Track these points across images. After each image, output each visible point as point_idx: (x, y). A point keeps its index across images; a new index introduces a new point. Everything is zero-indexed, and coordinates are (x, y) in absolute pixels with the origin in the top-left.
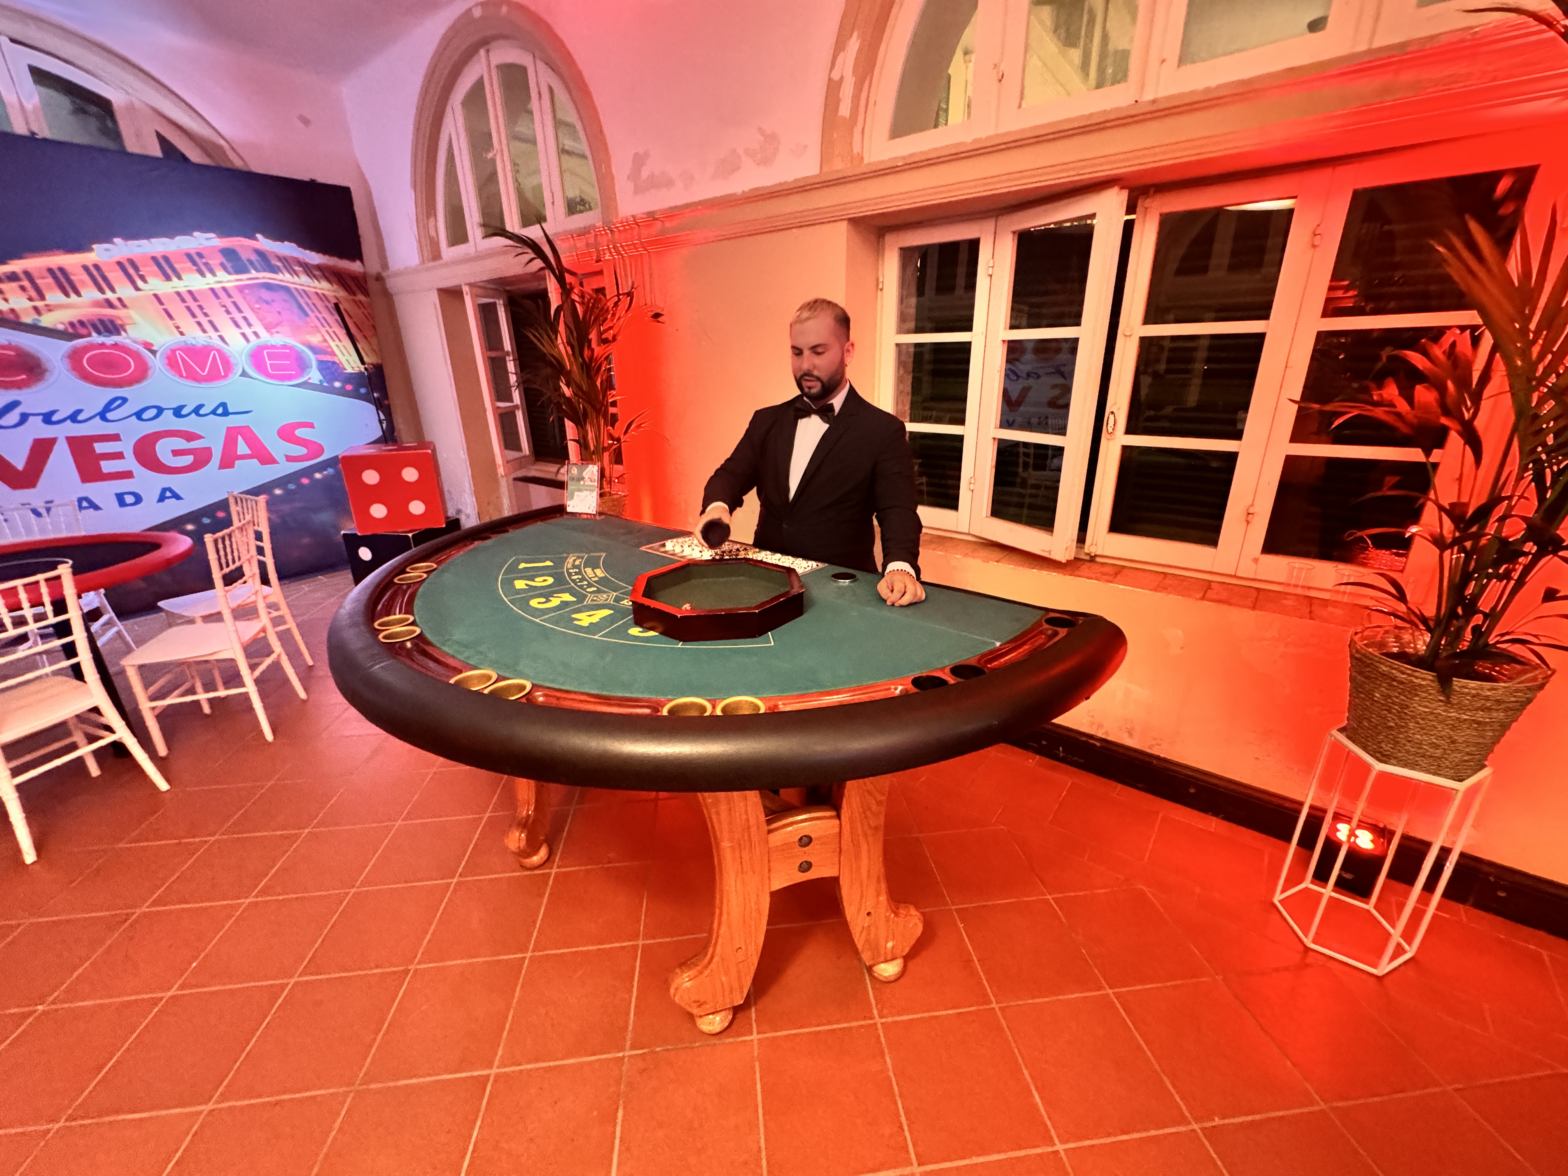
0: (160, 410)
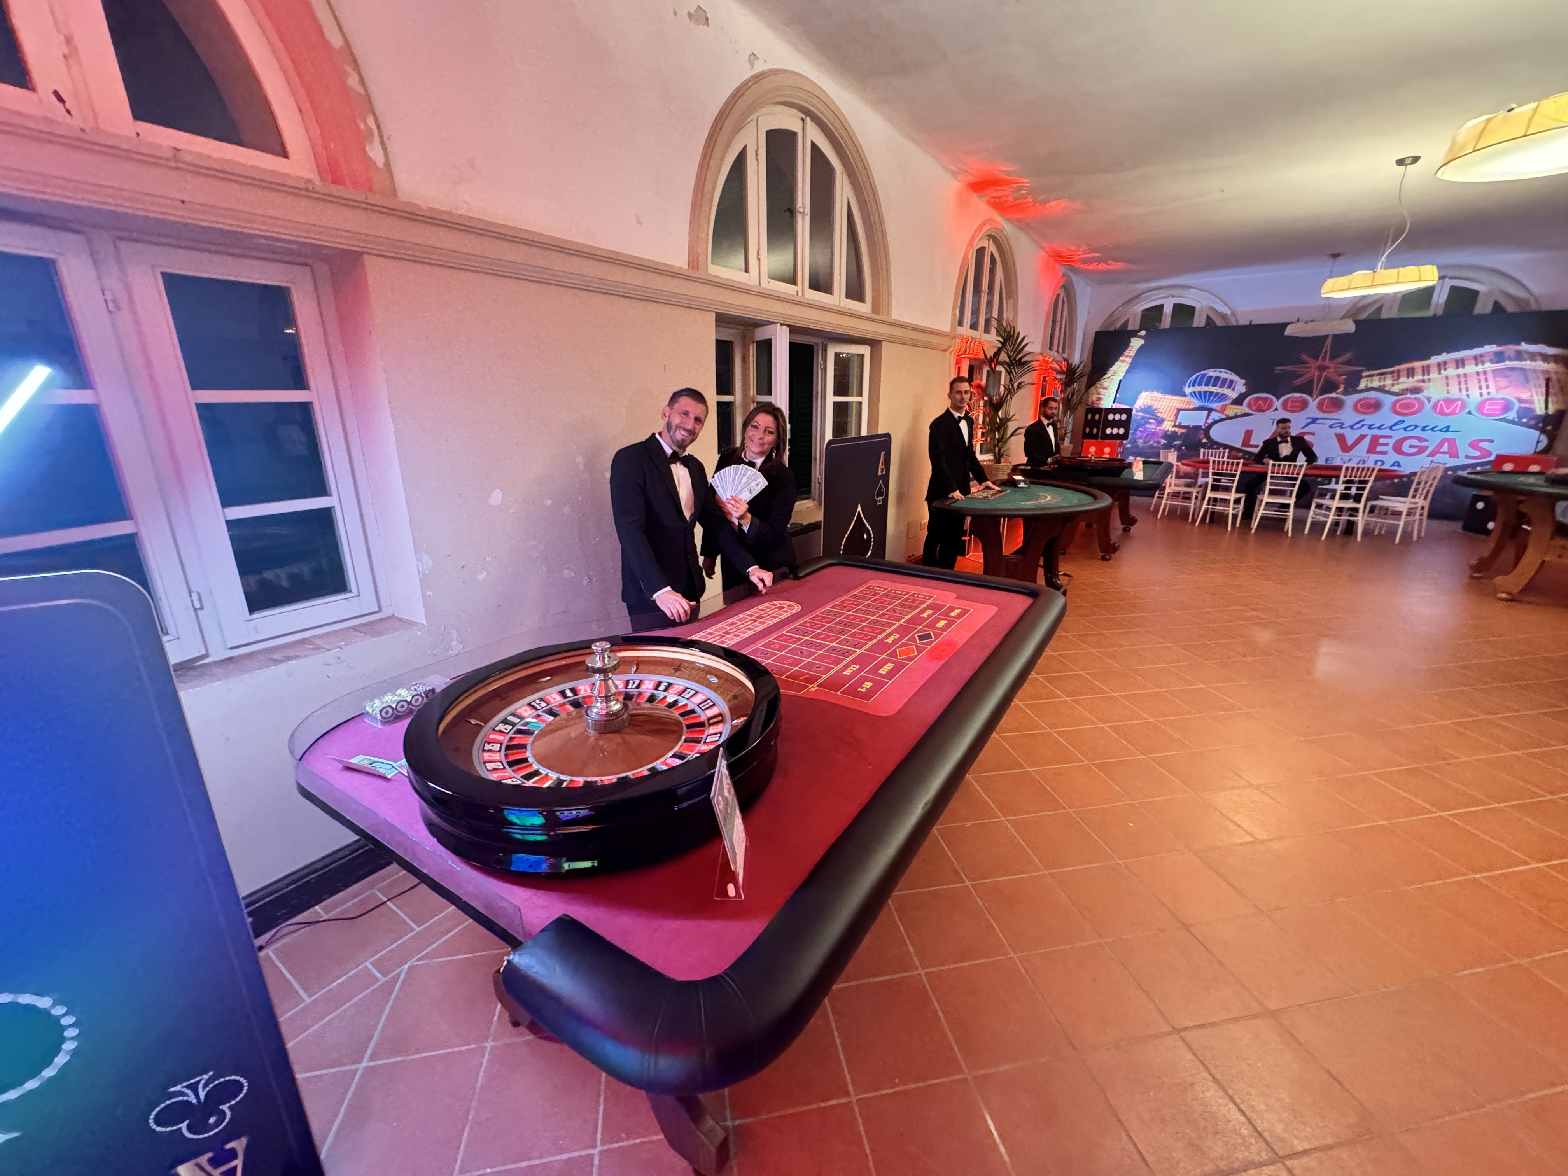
0: (1416, 427)
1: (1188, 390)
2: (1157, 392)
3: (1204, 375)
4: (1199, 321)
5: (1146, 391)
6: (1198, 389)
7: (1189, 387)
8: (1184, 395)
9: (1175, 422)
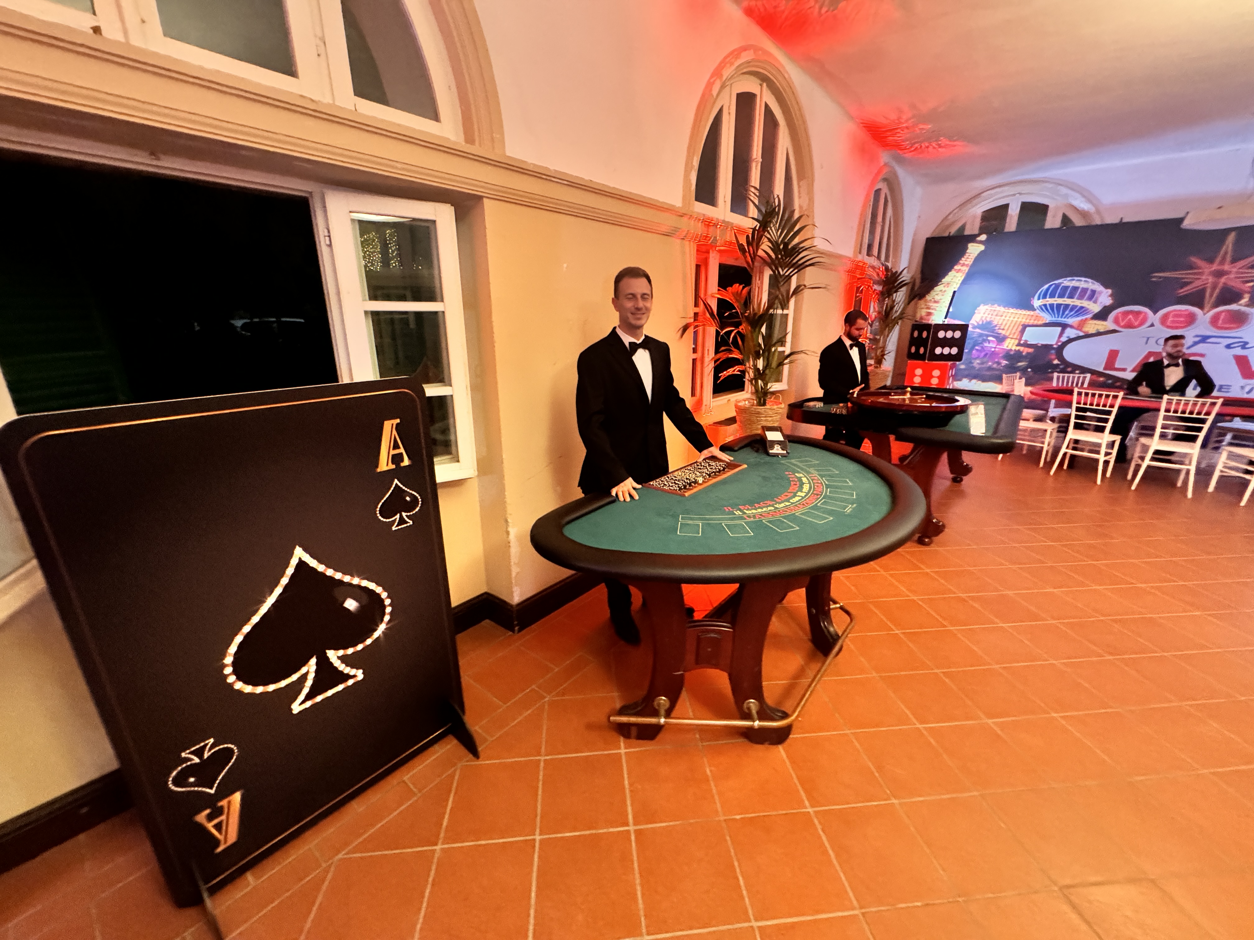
1: (1037, 303)
2: (999, 306)
3: (1057, 286)
4: (1053, 221)
5: (985, 303)
6: (1049, 301)
7: (1039, 299)
8: (1032, 308)
9: (1020, 340)
